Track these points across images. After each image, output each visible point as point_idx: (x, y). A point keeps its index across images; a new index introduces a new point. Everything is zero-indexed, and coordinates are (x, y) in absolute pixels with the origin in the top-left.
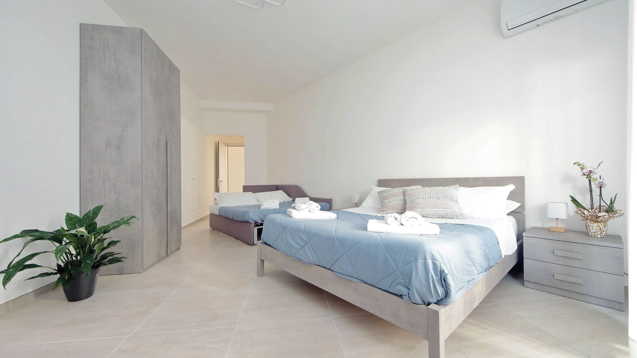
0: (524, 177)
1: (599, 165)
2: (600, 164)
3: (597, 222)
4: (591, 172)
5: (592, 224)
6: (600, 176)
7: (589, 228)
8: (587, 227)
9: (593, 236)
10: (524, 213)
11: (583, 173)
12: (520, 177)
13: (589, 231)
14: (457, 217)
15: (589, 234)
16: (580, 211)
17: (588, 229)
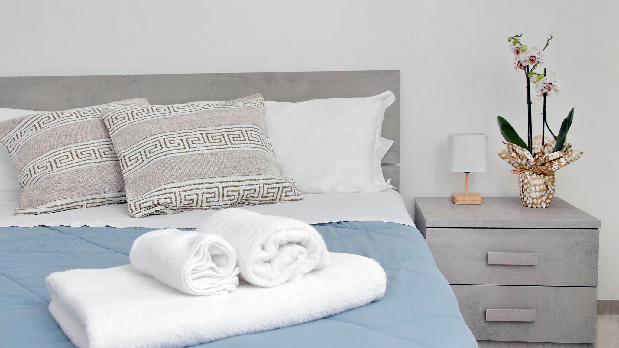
0: (398, 71)
1: (547, 45)
2: (548, 41)
3: (542, 175)
4: (532, 59)
5: (536, 179)
6: (545, 69)
7: (528, 190)
8: (525, 187)
9: (534, 206)
10: (398, 164)
11: (519, 62)
12: (392, 72)
13: (528, 195)
14: (283, 198)
15: (528, 202)
16: (514, 150)
17: (525, 193)
